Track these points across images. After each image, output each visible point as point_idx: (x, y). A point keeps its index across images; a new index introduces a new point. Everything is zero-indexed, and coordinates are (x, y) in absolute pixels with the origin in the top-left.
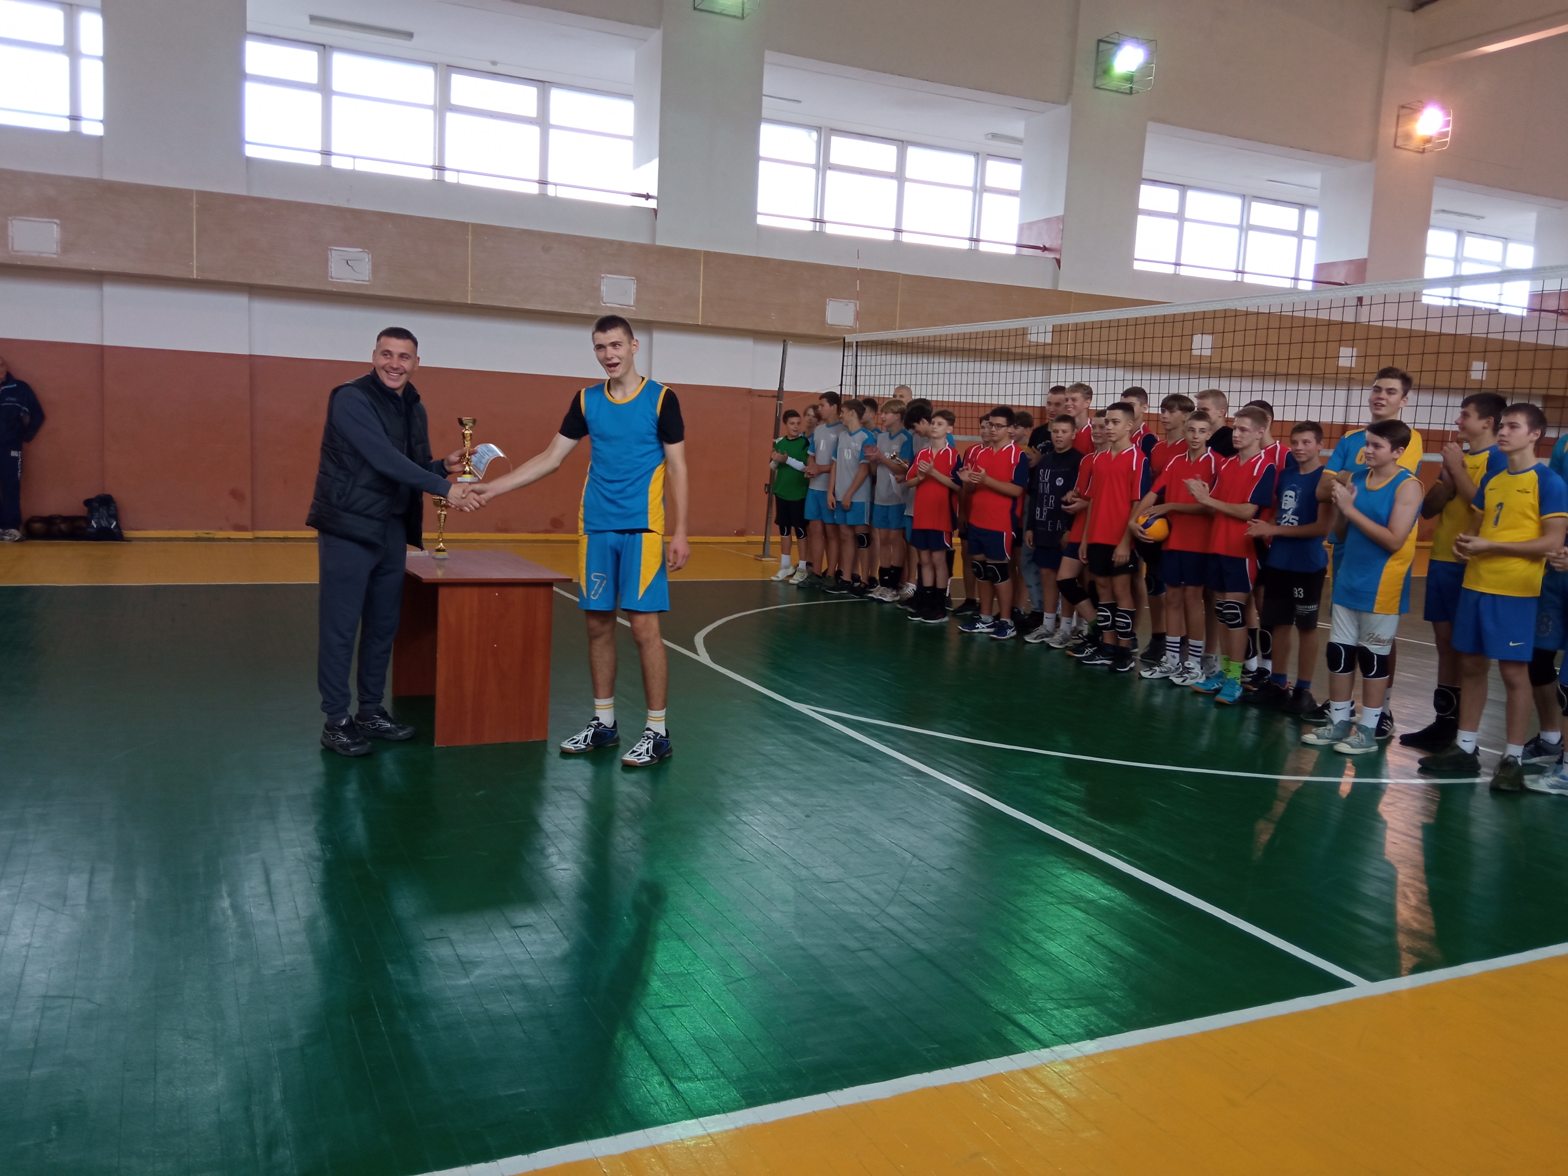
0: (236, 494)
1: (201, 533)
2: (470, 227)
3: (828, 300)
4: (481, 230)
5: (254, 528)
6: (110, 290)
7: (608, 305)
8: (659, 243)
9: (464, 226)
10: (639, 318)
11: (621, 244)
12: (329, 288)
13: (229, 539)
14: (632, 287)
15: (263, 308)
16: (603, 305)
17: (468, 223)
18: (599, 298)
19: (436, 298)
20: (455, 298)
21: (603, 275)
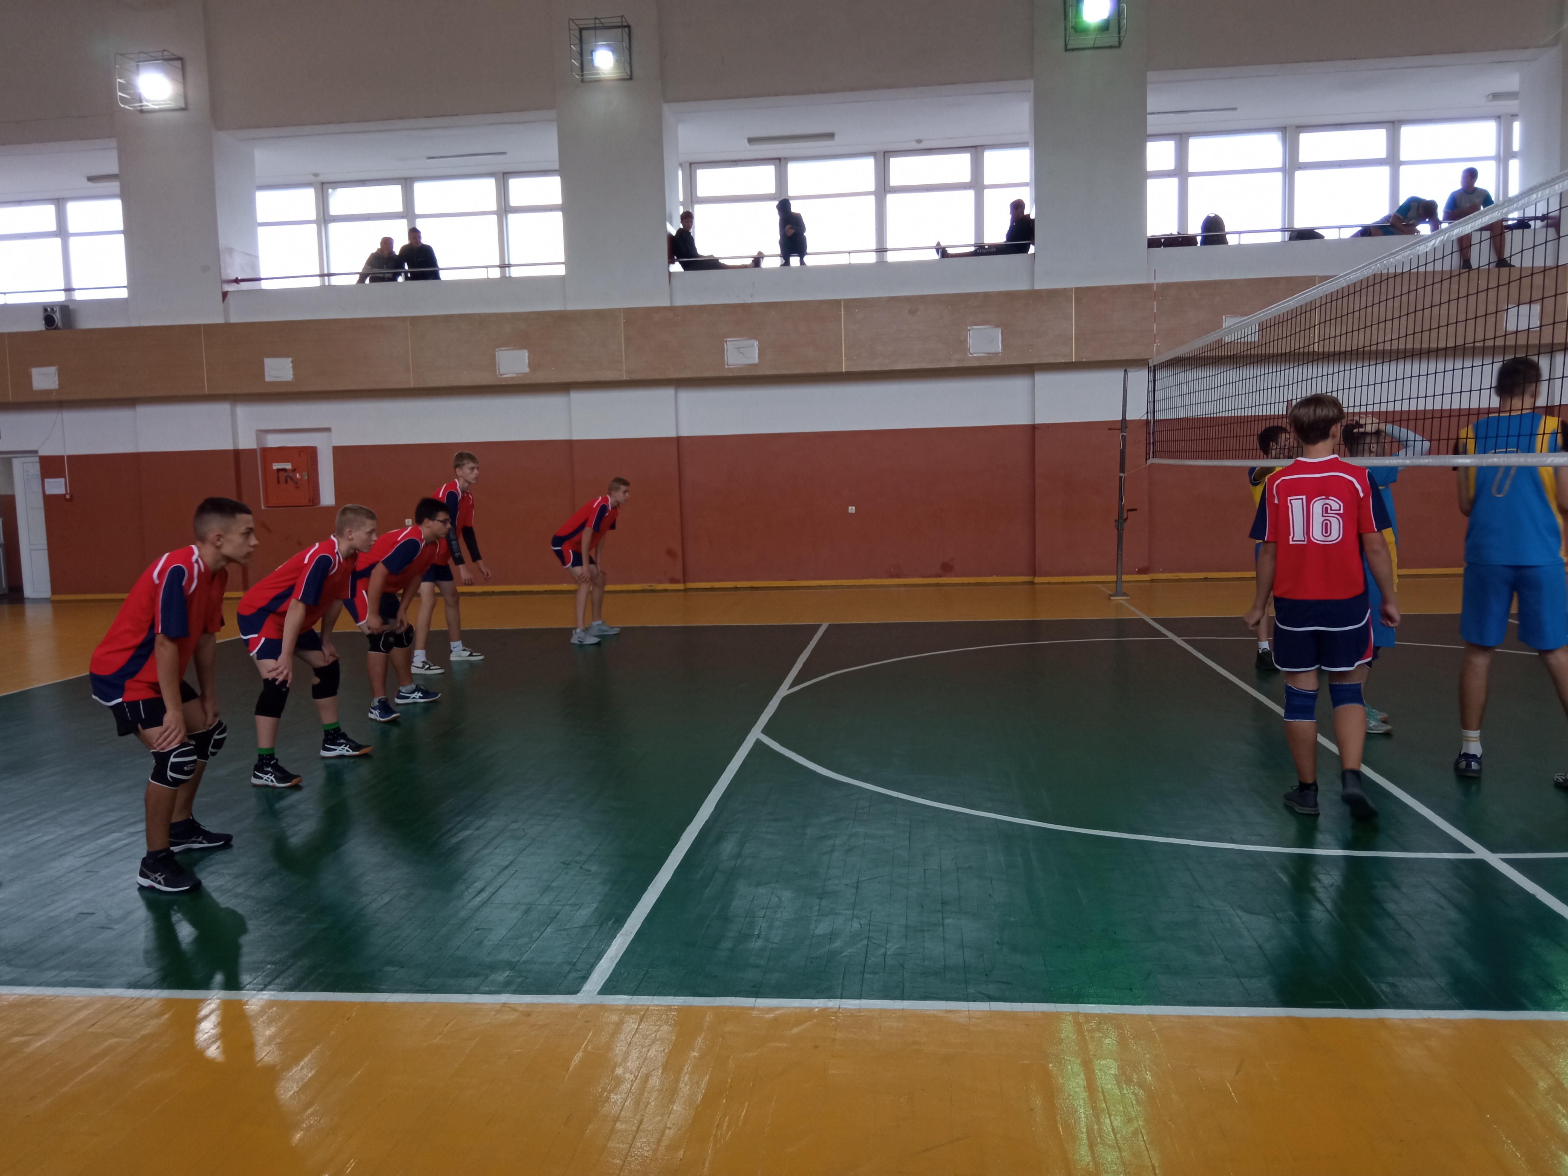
0: (670, 553)
1: (646, 586)
2: (842, 304)
3: (1224, 317)
4: (851, 304)
5: (685, 582)
6: (577, 397)
7: (975, 355)
8: (1038, 286)
9: (837, 302)
10: (1007, 363)
11: (986, 295)
12: (725, 374)
13: (666, 591)
14: (998, 333)
15: (687, 396)
16: (970, 356)
17: (841, 300)
18: (966, 350)
19: (814, 371)
20: (831, 368)
21: (969, 328)
